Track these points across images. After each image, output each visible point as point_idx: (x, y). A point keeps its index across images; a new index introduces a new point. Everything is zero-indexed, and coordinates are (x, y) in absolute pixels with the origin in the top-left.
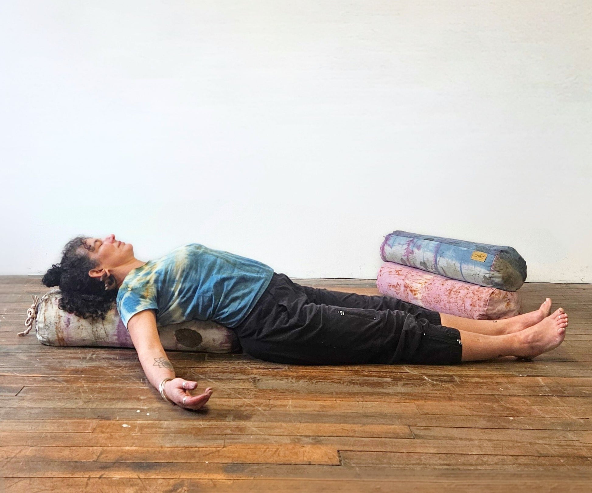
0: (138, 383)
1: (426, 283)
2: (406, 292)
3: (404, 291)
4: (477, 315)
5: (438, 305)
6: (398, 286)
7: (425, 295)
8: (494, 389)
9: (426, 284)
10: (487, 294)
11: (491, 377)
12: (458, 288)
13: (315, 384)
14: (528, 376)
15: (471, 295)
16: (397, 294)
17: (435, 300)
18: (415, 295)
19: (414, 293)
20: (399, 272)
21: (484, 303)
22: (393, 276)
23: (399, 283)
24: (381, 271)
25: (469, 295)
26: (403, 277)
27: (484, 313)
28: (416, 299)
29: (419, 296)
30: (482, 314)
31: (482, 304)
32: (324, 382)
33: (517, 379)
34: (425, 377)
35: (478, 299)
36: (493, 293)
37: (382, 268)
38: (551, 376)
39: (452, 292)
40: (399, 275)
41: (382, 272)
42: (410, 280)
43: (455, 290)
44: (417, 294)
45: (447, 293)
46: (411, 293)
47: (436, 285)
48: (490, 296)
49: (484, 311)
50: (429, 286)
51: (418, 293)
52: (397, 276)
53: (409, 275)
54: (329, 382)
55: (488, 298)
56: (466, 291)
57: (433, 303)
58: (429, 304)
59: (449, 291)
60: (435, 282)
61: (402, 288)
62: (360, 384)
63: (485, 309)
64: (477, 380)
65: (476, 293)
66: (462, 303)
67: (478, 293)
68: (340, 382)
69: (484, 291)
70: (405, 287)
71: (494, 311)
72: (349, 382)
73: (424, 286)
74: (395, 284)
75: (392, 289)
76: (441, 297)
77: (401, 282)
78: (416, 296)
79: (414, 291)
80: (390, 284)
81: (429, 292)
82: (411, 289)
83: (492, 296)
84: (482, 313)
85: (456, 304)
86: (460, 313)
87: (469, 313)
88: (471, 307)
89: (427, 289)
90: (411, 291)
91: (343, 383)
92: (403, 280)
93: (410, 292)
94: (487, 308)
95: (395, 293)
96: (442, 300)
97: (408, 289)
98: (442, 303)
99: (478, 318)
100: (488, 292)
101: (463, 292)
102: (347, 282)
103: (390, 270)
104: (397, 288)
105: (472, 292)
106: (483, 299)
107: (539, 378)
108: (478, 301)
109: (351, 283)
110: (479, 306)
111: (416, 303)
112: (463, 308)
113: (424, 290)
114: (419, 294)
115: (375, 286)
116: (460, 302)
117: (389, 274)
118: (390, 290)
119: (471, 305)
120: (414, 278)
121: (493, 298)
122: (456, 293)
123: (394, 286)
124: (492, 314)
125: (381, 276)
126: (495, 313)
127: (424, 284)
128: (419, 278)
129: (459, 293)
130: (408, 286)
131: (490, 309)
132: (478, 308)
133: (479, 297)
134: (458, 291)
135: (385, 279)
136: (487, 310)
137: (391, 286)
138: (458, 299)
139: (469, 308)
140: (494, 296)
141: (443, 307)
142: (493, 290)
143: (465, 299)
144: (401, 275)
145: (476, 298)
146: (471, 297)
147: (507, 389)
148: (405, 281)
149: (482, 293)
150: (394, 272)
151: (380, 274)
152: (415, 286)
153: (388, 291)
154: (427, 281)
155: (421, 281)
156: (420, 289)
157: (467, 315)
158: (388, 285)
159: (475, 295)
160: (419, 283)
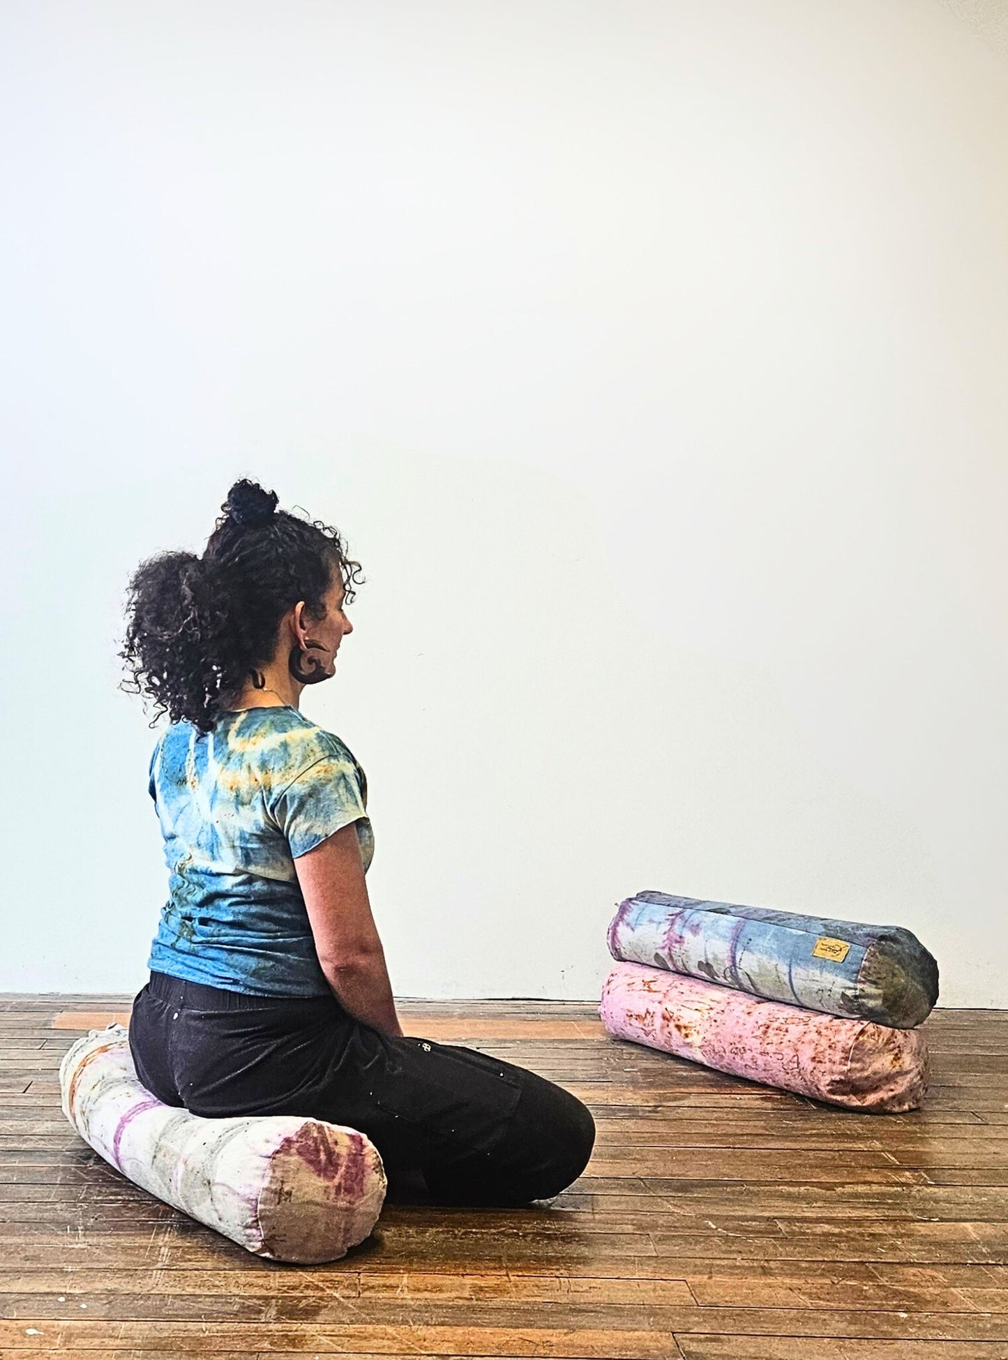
0: (62, 1236)
1: (711, 1009)
2: (666, 1031)
3: (662, 1028)
4: (828, 1082)
5: (738, 1058)
6: (648, 1017)
7: (709, 1036)
8: (865, 1250)
9: (712, 1013)
10: (849, 1033)
11: (858, 1222)
12: (783, 1021)
13: (461, 1239)
14: (942, 1220)
15: (815, 1036)
16: (647, 1033)
17: (731, 1047)
18: (687, 1036)
19: (684, 1031)
20: (652, 984)
21: (843, 1055)
22: (636, 994)
23: (650, 1010)
24: (609, 982)
25: (807, 1038)
26: (659, 997)
27: (843, 1078)
28: (689, 1045)
29: (696, 1039)
30: (838, 1079)
31: (838, 1056)
32: (482, 1233)
33: (917, 1226)
34: (710, 1223)
35: (830, 1047)
36: (862, 1032)
37: (612, 975)
38: (994, 1220)
39: (770, 1030)
40: (650, 991)
41: (613, 985)
42: (675, 1002)
43: (776, 1025)
44: (692, 1034)
45: (759, 1033)
46: (678, 1033)
47: (735, 1013)
48: (857, 1039)
49: (841, 1073)
50: (718, 1017)
51: (693, 1031)
52: (646, 992)
53: (674, 993)
54: (494, 1234)
55: (851, 1042)
56: (802, 1028)
57: (728, 1054)
58: (717, 1056)
59: (763, 1029)
60: (731, 1008)
61: (658, 1022)
62: (563, 1239)
63: (845, 1068)
64: (827, 1228)
65: (824, 1032)
66: (792, 1054)
67: (829, 1032)
68: (517, 1234)
69: (843, 1028)
70: (664, 1018)
71: (866, 1074)
72: (538, 1234)
73: (706, 1016)
74: (642, 1012)
75: (635, 1023)
76: (745, 1041)
77: (658, 1010)
78: (688, 1040)
79: (685, 1027)
80: (629, 1011)
81: (719, 1030)
82: (677, 1023)
83: (861, 1038)
84: (837, 1077)
85: (780, 1057)
86: (787, 1076)
87: (808, 1077)
88: (814, 1064)
89: (713, 1023)
91: (524, 1236)
92: (660, 1002)
93: (675, 1031)
94: (848, 1067)
95: (642, 1035)
96: (747, 1048)
97: (672, 1024)
98: (748, 1055)
99: (828, 1088)
100: (851, 1030)
101: (795, 1031)
102: (533, 1008)
103: (631, 980)
104: (646, 1022)
105: (815, 1029)
106: (839, 1046)
107: (967, 1225)
108: (829, 1051)
109: (542, 1008)
110: (830, 1060)
111: (690, 1055)
112: (796, 1065)
113: (707, 1025)
114: (695, 1033)
115: (597, 1018)
116: (789, 1053)
117: (628, 988)
118: (631, 1025)
119: (813, 1059)
120: (684, 997)
121: (863, 1043)
122: (778, 1032)
123: (638, 1017)
124: (860, 1078)
125: (609, 992)
126: (867, 1078)
127: (706, 1012)
128: (697, 998)
129: (787, 1031)
130: (671, 1017)
131: (855, 1069)
132: (828, 1065)
133: (832, 1041)
134: (784, 1027)
135: (619, 1002)
136: (849, 1070)
137: (631, 1016)
138: (783, 1045)
139: (809, 1065)
140: (865, 1038)
141: (750, 1064)
142: (863, 1026)
143: (800, 1046)
144: (655, 992)
145: (824, 1043)
146: (814, 1042)
147: (894, 1248)
148: (665, 1006)
149: (837, 1031)
150: (639, 985)
151: (607, 989)
152: (687, 1017)
153: (625, 1028)
154: (713, 1004)
155: (701, 1005)
156: (698, 1024)
157: (805, 1081)
158: (624, 1013)
159: (821, 1036)
160: (696, 1010)
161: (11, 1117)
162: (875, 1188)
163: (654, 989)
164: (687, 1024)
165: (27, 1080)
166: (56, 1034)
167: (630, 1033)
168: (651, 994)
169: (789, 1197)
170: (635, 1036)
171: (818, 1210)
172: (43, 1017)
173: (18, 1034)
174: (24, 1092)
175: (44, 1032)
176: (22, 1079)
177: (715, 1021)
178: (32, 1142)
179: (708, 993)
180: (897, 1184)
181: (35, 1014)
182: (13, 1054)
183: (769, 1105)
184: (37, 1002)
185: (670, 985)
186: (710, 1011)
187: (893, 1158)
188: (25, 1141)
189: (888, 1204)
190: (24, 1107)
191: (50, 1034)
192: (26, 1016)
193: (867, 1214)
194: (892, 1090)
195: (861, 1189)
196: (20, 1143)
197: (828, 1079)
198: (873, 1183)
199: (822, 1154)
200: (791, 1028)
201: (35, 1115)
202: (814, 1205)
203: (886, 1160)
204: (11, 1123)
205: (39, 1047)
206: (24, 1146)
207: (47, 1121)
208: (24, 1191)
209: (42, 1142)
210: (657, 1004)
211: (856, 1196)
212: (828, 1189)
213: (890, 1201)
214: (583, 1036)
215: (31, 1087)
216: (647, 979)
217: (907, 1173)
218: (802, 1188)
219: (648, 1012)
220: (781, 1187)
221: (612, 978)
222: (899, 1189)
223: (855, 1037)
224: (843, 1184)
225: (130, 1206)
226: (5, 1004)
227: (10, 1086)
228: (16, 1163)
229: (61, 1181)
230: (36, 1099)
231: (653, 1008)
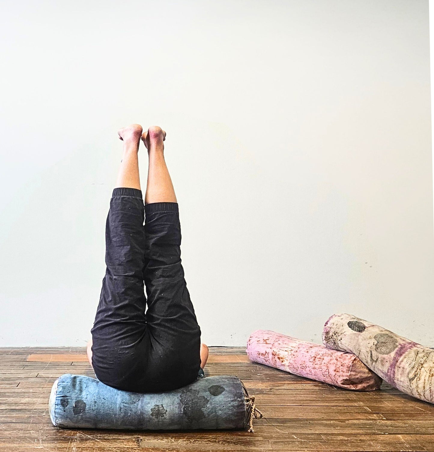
0: (34, 443)
1: (292, 350)
2: (274, 360)
3: (272, 359)
4: (341, 380)
5: (304, 371)
6: (267, 354)
7: (291, 362)
8: (358, 446)
9: (292, 352)
10: (349, 360)
11: (355, 435)
12: (322, 355)
13: (193, 443)
14: (389, 434)
15: (335, 361)
16: (266, 361)
17: (301, 366)
18: (282, 362)
19: (281, 360)
20: (267, 341)
21: (347, 369)
22: (261, 345)
23: (267, 352)
24: (249, 340)
25: (332, 362)
26: (270, 346)
27: (347, 378)
28: (284, 365)
29: (286, 363)
30: (345, 379)
31: (345, 369)
32: (201, 441)
33: (378, 436)
34: (294, 436)
35: (342, 365)
36: (355, 359)
37: (251, 337)
38: (411, 434)
39: (316, 359)
40: (266, 343)
41: (251, 342)
42: (277, 348)
43: (319, 357)
44: (284, 361)
45: (311, 360)
46: (279, 360)
47: (301, 352)
48: (353, 362)
49: (347, 376)
50: (295, 354)
51: (285, 360)
52: (265, 344)
53: (276, 344)
54: (206, 441)
55: (351, 364)
56: (329, 358)
57: (299, 369)
58: (295, 370)
59: (313, 358)
60: (300, 350)
61: (271, 356)
62: (234, 443)
63: (348, 374)
64: (341, 437)
65: (339, 359)
66: (326, 368)
67: (341, 360)
68: (215, 441)
69: (347, 358)
70: (273, 354)
71: (357, 377)
72: (224, 441)
73: (290, 353)
74: (264, 352)
75: (261, 357)
76: (307, 363)
77: (270, 351)
78: (283, 363)
79: (282, 358)
80: (259, 352)
81: (295, 359)
82: (278, 356)
83: (354, 362)
84: (345, 378)
85: (321, 370)
86: (324, 378)
87: (333, 378)
88: (335, 373)
89: (293, 356)
90: (279, 358)
91: (218, 442)
92: (271, 348)
93: (277, 360)
94: (350, 374)
95: (264, 361)
96: (307, 366)
97: (276, 357)
98: (308, 369)
99: (341, 382)
100: (350, 359)
101: (327, 359)
102: (220, 350)
103: (259, 340)
104: (266, 356)
105: (335, 358)
106: (346, 365)
107: (399, 436)
108: (341, 367)
109: (224, 350)
110: (342, 371)
111: (284, 369)
112: (327, 373)
113: (290, 357)
114: (286, 360)
115: (246, 354)
116: (324, 368)
117: (257, 342)
118: (259, 357)
119: (335, 371)
120: (280, 346)
121: (355, 364)
122: (320, 359)
123: (262, 354)
124: (355, 379)
125: (250, 345)
126: (358, 378)
128: (286, 346)
129: (323, 359)
130: (276, 354)
131: (353, 374)
132: (341, 373)
133: (343, 363)
134: (322, 357)
135: (254, 348)
137: (260, 354)
138: (322, 365)
139: (333, 373)
140: (356, 362)
141: (309, 373)
142: (355, 357)
143: (329, 365)
144: (268, 344)
145: (339, 364)
146: (335, 363)
147: (370, 445)
148: (273, 349)
149: (345, 359)
150: (262, 341)
151: (249, 343)
152: (282, 354)
153: (257, 359)
154: (292, 348)
155: (288, 349)
156: (287, 356)
157: (332, 379)
158: (257, 353)
159: (338, 361)
160: (286, 351)
161: (12, 396)
162: (361, 421)
163: (268, 343)
164: (282, 357)
165: (18, 381)
166: (29, 363)
167: (259, 361)
168: (267, 345)
169: (326, 425)
170: (261, 362)
171: (338, 430)
172: (24, 357)
173: (14, 363)
174: (17, 386)
175: (24, 362)
176: (16, 381)
177: (294, 355)
178: (20, 406)
179: (290, 344)
180: (370, 419)
181: (20, 355)
182: (12, 371)
183: (317, 388)
184: (21, 351)
185: (274, 341)
186: (291, 351)
187: (368, 409)
188: (18, 406)
189: (367, 427)
190: (17, 393)
191: (27, 364)
192: (17, 356)
193: (358, 432)
194: (368, 383)
195: (355, 421)
196: (15, 406)
197: (342, 378)
198: (361, 419)
199: (340, 408)
201: (22, 395)
202: (337, 428)
203: (366, 410)
204: (12, 399)
205: (22, 368)
206: (17, 408)
207: (26, 398)
208: (18, 426)
209: (25, 406)
210: (269, 349)
211: (355, 424)
212: (341, 422)
213: (368, 426)
214: (241, 361)
215: (20, 384)
216: (265, 338)
217: (375, 415)
218: (332, 422)
220: (323, 421)
221: (251, 338)
222: (372, 421)
223: (352, 361)
224: (348, 420)
225: (60, 431)
226: (9, 352)
227: (11, 384)
228: (14, 414)
229: (32, 422)
230: (21, 389)
231: (268, 350)
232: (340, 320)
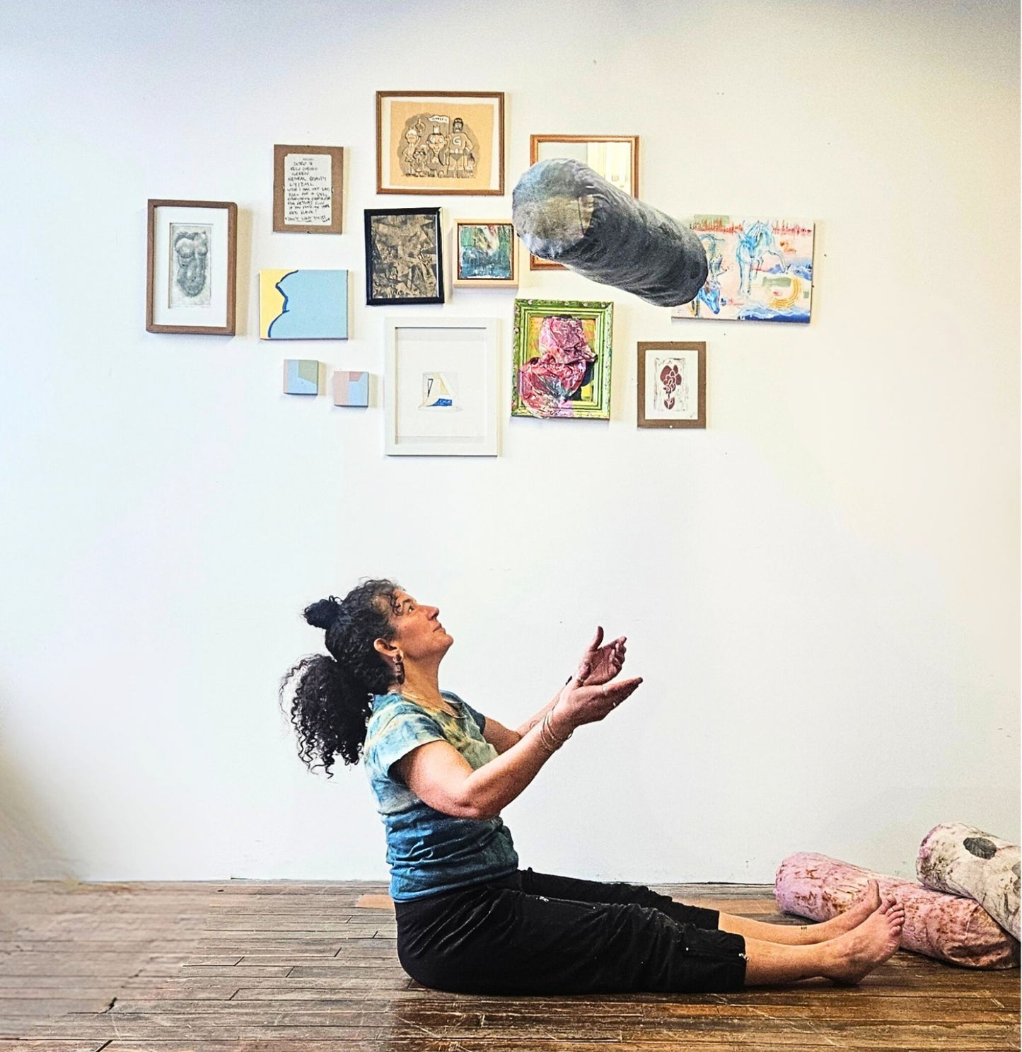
1: (859, 891)
2: (826, 908)
3: (823, 907)
4: (949, 948)
6: (812, 898)
10: (967, 911)
12: (914, 901)
15: (938, 912)
16: (811, 911)
19: (839, 909)
20: (813, 873)
21: (961, 927)
22: (802, 881)
23: (814, 893)
24: (781, 872)
25: (934, 913)
26: (819, 882)
27: (961, 944)
30: (957, 946)
31: (957, 928)
35: (951, 921)
36: (976, 910)
37: (783, 866)
40: (812, 878)
41: (784, 874)
42: (831, 887)
43: (908, 904)
46: (834, 910)
48: (972, 915)
49: (960, 941)
51: (846, 909)
52: (809, 879)
53: (830, 879)
55: (968, 918)
56: (929, 906)
61: (820, 902)
63: (963, 937)
65: (947, 909)
66: (922, 926)
67: (950, 910)
69: (961, 907)
70: (824, 898)
71: (979, 942)
73: (856, 897)
74: (807, 894)
75: (802, 903)
77: (818, 892)
80: (797, 893)
82: (834, 902)
83: (975, 915)
84: (956, 944)
85: (912, 928)
86: (919, 943)
87: (934, 943)
88: (938, 934)
90: (835, 906)
92: (820, 887)
94: (966, 937)
95: (807, 910)
97: (830, 904)
99: (949, 952)
100: (967, 908)
101: (924, 909)
102: (726, 890)
103: (798, 870)
104: (811, 902)
105: (939, 907)
106: (958, 920)
108: (950, 924)
109: (732, 890)
110: (951, 932)
112: (925, 935)
115: (773, 897)
116: (919, 926)
117: (794, 875)
118: (798, 904)
119: (938, 930)
120: (839, 883)
121: (977, 919)
122: (911, 909)
123: (804, 898)
124: (974, 946)
125: (781, 879)
126: (980, 945)
127: (855, 894)
128: (848, 883)
129: (917, 909)
130: (829, 898)
131: (971, 938)
132: (950, 934)
133: (953, 917)
134: (916, 905)
135: (790, 886)
136: (966, 939)
137: (799, 897)
138: (915, 919)
139: (935, 935)
140: (978, 915)
142: (976, 906)
143: (928, 921)
144: (817, 878)
145: (946, 918)
146: (938, 917)
148: (824, 890)
149: (957, 909)
150: (804, 874)
151: (780, 876)
152: (841, 898)
153: (794, 907)
154: (860, 888)
155: (852, 889)
156: (849, 903)
157: (932, 947)
158: (794, 895)
159: (944, 912)
160: (848, 892)
161: (325, 975)
162: (986, 1025)
163: (815, 876)
164: (841, 903)
165: (337, 947)
166: (359, 911)
167: (798, 910)
168: (813, 880)
169: (921, 1033)
171: (943, 1043)
172: (350, 899)
173: (329, 912)
174: (335, 956)
175: (350, 910)
176: (334, 947)
178: (341, 994)
179: (856, 879)
180: (1003, 1023)
181: (342, 897)
182: (326, 927)
183: (905, 963)
184: (344, 887)
185: (827, 873)
186: (858, 893)
187: (999, 1003)
188: (335, 993)
189: (996, 1038)
190: (335, 968)
191: (355, 912)
192: (336, 898)
193: (980, 1046)
194: (999, 954)
195: (974, 1027)
196: (331, 994)
197: (950, 945)
198: (983, 1022)
199: (947, 1001)
200: (921, 906)
201: (343, 974)
202: (940, 1039)
203: (994, 1005)
204: (324, 980)
205: (346, 921)
206: (334, 997)
207: (352, 978)
208: (336, 1032)
209: (349, 994)
210: (818, 888)
211: (972, 1032)
212: (950, 1027)
213: (997, 1036)
214: (762, 911)
215: (340, 952)
216: (810, 868)
217: (1010, 1015)
218: (931, 1027)
219: (811, 894)
220: (915, 1026)
221: (783, 868)
222: (1005, 1027)
223: (970, 914)
224: (961, 1023)
225: (416, 1042)
226: (320, 889)
227: (324, 951)
228: (328, 1010)
229: (364, 1023)
230: (343, 962)
231: (816, 891)
232: (951, 836)
